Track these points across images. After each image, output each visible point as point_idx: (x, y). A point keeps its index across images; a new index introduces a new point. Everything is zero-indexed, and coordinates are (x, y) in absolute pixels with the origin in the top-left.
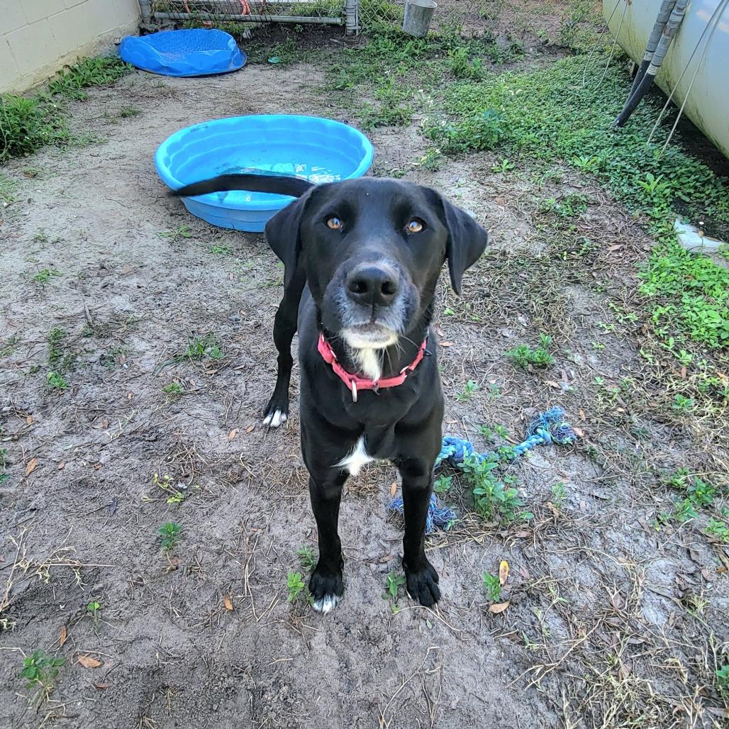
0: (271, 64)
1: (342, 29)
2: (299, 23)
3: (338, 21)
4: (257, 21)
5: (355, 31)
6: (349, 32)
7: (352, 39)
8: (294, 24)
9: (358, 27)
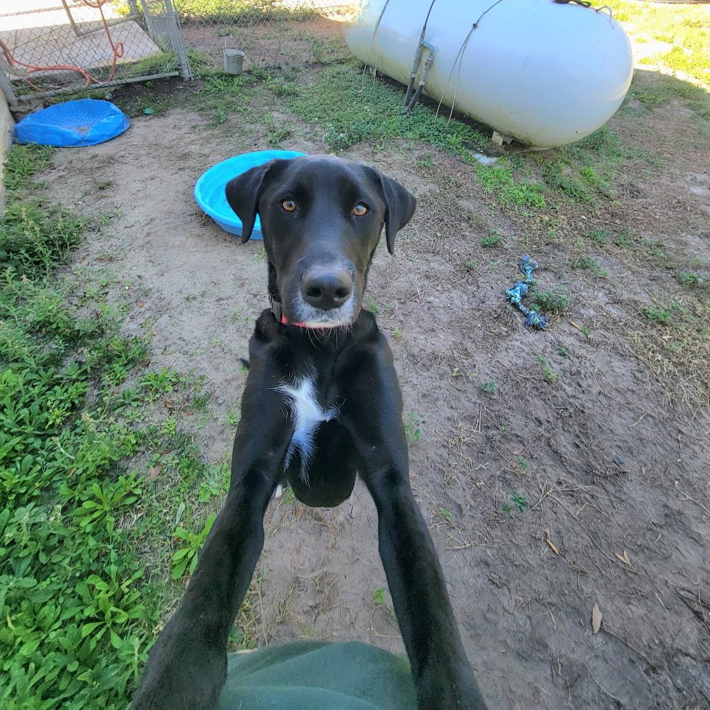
0: (147, 114)
1: (179, 78)
2: (149, 81)
3: (177, 73)
4: (114, 85)
5: (190, 78)
6: (186, 80)
7: (191, 84)
8: (144, 82)
9: (192, 75)
